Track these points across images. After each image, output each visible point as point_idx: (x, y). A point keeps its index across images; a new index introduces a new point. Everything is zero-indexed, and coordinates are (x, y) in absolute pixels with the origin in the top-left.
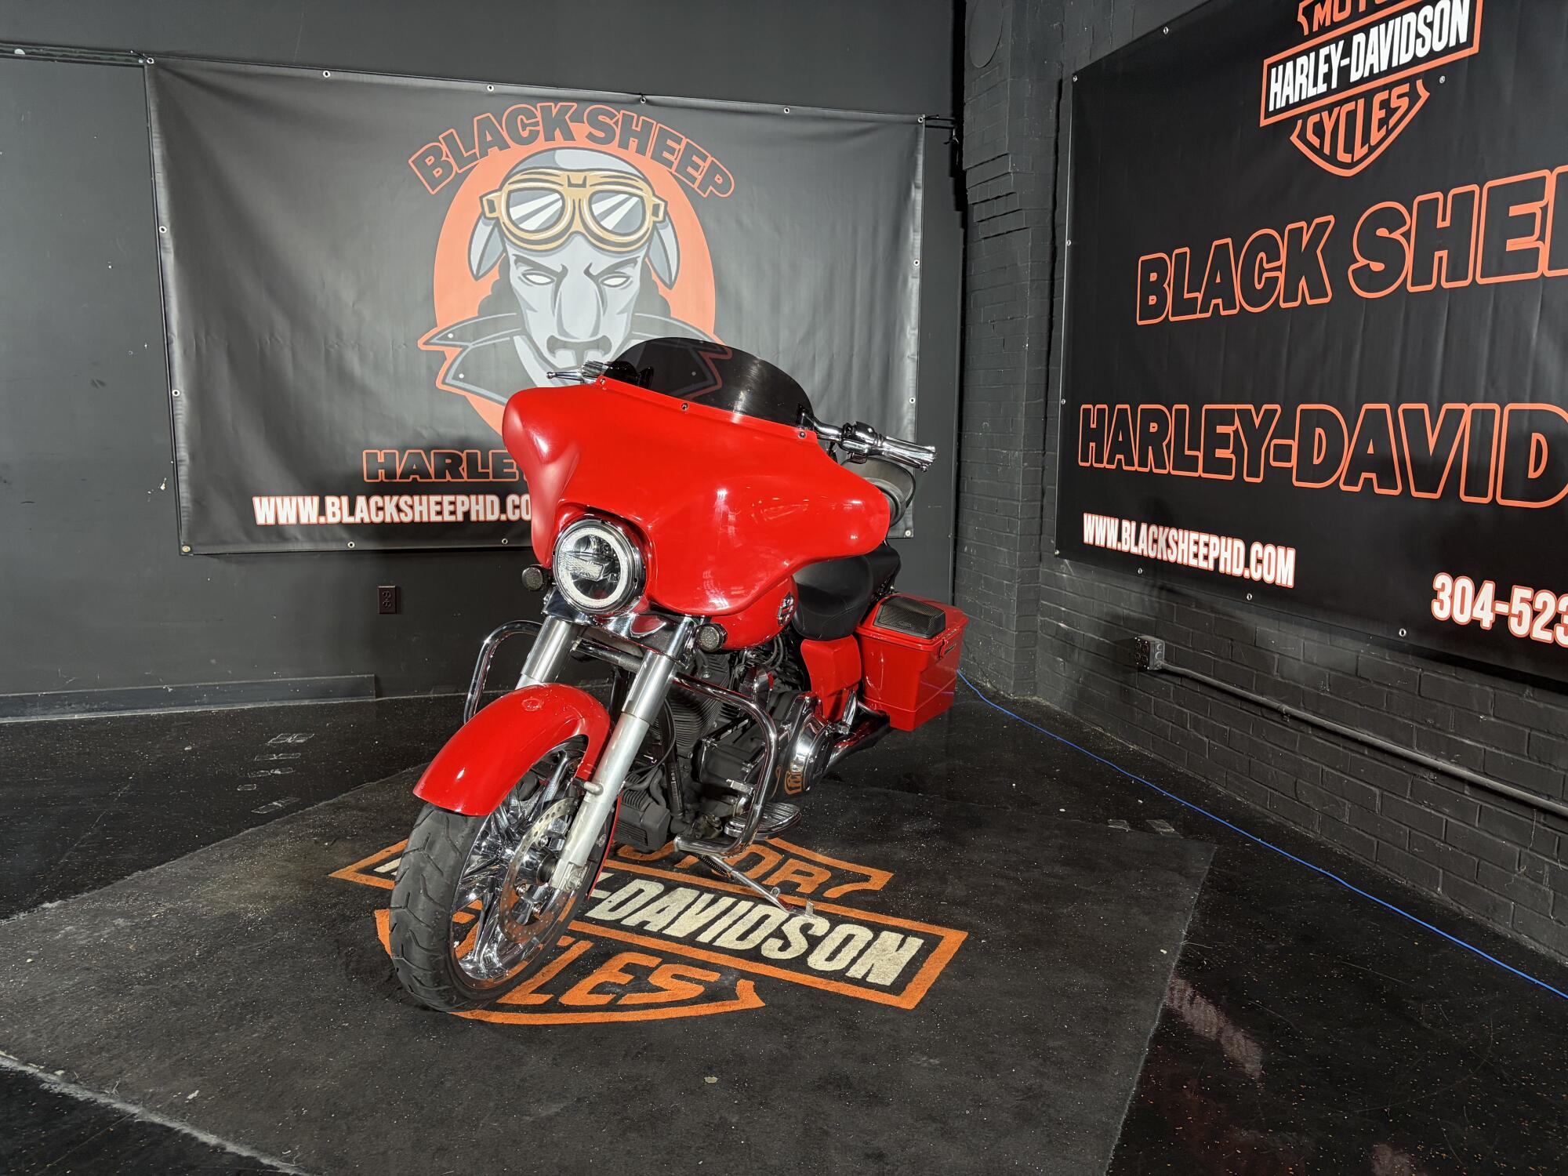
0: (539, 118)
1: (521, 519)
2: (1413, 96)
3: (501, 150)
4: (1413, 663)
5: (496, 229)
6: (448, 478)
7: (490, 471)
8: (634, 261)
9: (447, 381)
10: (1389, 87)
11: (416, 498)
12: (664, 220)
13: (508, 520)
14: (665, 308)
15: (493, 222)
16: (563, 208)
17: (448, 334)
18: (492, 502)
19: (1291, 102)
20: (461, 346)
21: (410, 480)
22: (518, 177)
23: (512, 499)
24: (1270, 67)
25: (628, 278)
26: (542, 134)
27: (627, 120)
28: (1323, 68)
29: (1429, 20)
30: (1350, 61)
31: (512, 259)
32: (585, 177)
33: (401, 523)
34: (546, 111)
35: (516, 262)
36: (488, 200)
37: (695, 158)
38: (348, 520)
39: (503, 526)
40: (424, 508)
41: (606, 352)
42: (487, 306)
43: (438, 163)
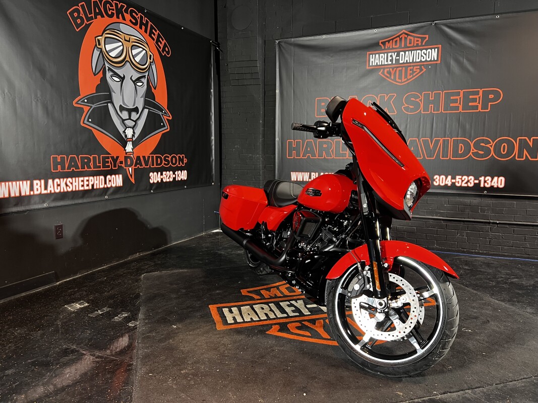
1: (111, 186)
2: (421, 70)
3: (102, 17)
4: (425, 196)
5: (101, 54)
6: (86, 169)
7: (101, 165)
8: (144, 76)
9: (85, 122)
10: (413, 66)
11: (74, 179)
12: (152, 62)
13: (107, 187)
15: (100, 50)
16: (123, 49)
17: (85, 100)
18: (102, 179)
19: (378, 64)
20: (89, 106)
21: (71, 170)
22: (108, 32)
23: (109, 177)
24: (370, 54)
25: (143, 83)
26: (115, 14)
27: (141, 17)
28: (390, 58)
29: (425, 53)
30: (399, 58)
31: (107, 68)
32: (130, 38)
33: (68, 192)
35: (108, 70)
36: (98, 40)
37: (160, 39)
38: (44, 192)
39: (106, 190)
40: (77, 184)
41: (137, 113)
42: (98, 88)
43: (79, 17)
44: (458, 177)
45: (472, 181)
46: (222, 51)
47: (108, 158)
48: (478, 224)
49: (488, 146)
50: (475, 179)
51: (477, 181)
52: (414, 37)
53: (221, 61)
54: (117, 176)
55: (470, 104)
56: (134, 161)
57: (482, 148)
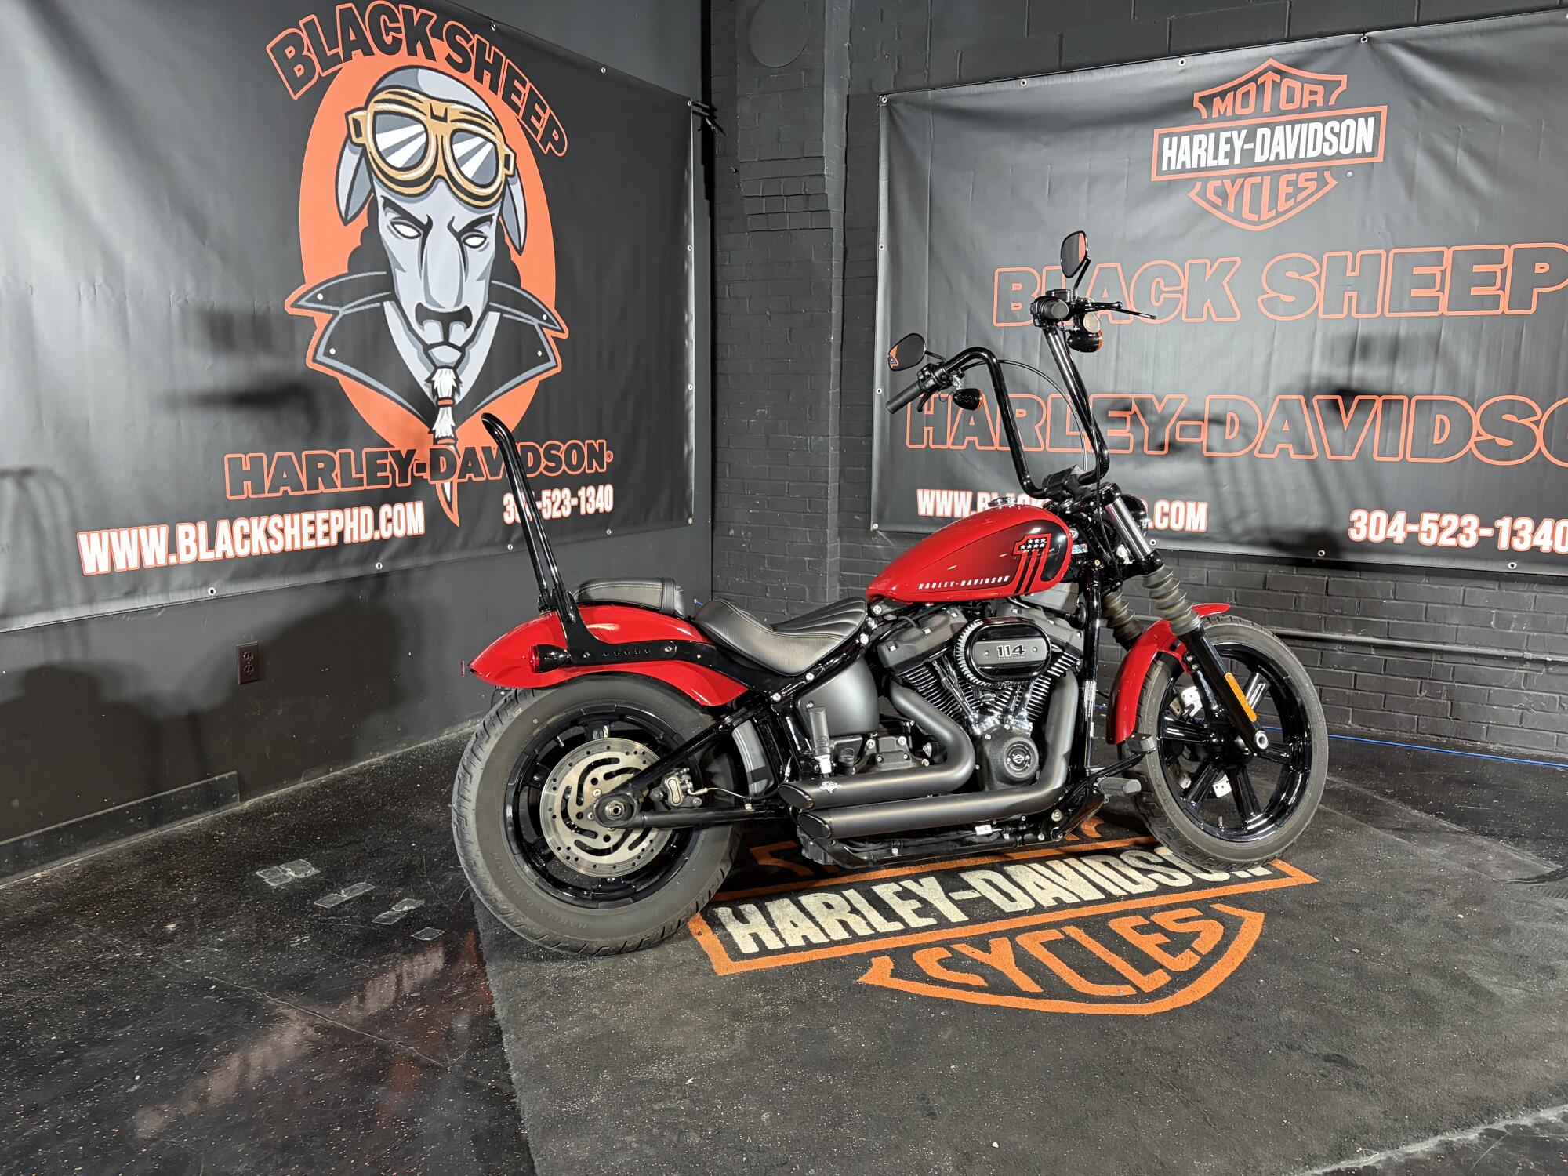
0: (401, 24)
1: (393, 535)
2: (1322, 183)
3: (365, 54)
4: (1320, 573)
5: (363, 160)
6: (322, 488)
7: (364, 476)
8: (489, 219)
9: (318, 358)
10: (1298, 172)
11: (288, 518)
12: (512, 176)
13: (381, 538)
14: (516, 280)
15: (361, 149)
16: (427, 143)
17: (317, 293)
18: (366, 516)
19: (1188, 166)
20: (329, 311)
21: (280, 494)
22: (382, 95)
23: (386, 509)
24: (1162, 137)
25: (485, 238)
26: (403, 43)
27: (481, 47)
28: (1224, 147)
29: (1336, 130)
30: (1255, 146)
31: (381, 201)
32: (446, 109)
33: (270, 554)
34: (408, 15)
35: (384, 206)
36: (354, 120)
37: (537, 107)
38: (206, 555)
39: (376, 547)
40: (296, 531)
41: (468, 325)
42: (356, 260)
43: (300, 58)
44: (1426, 517)
45: (1471, 531)
46: (720, 129)
47: (384, 455)
48: (1487, 662)
49: (1526, 422)
50: (1482, 525)
51: (1487, 532)
52: (1304, 81)
53: (717, 160)
54: (409, 505)
55: (1475, 291)
56: (459, 462)
57: (1508, 430)
